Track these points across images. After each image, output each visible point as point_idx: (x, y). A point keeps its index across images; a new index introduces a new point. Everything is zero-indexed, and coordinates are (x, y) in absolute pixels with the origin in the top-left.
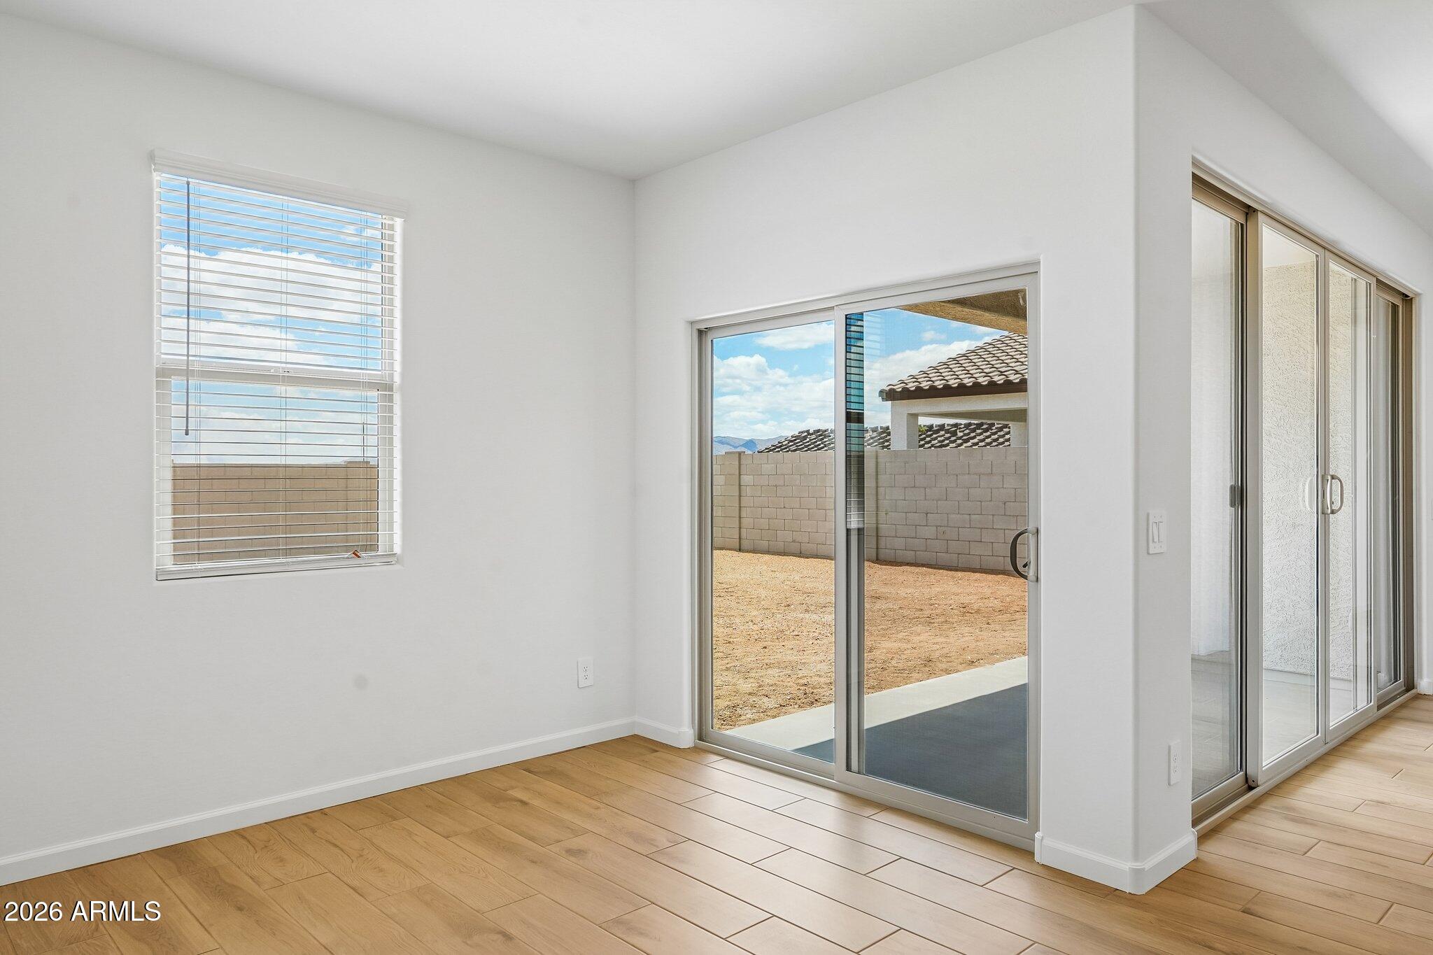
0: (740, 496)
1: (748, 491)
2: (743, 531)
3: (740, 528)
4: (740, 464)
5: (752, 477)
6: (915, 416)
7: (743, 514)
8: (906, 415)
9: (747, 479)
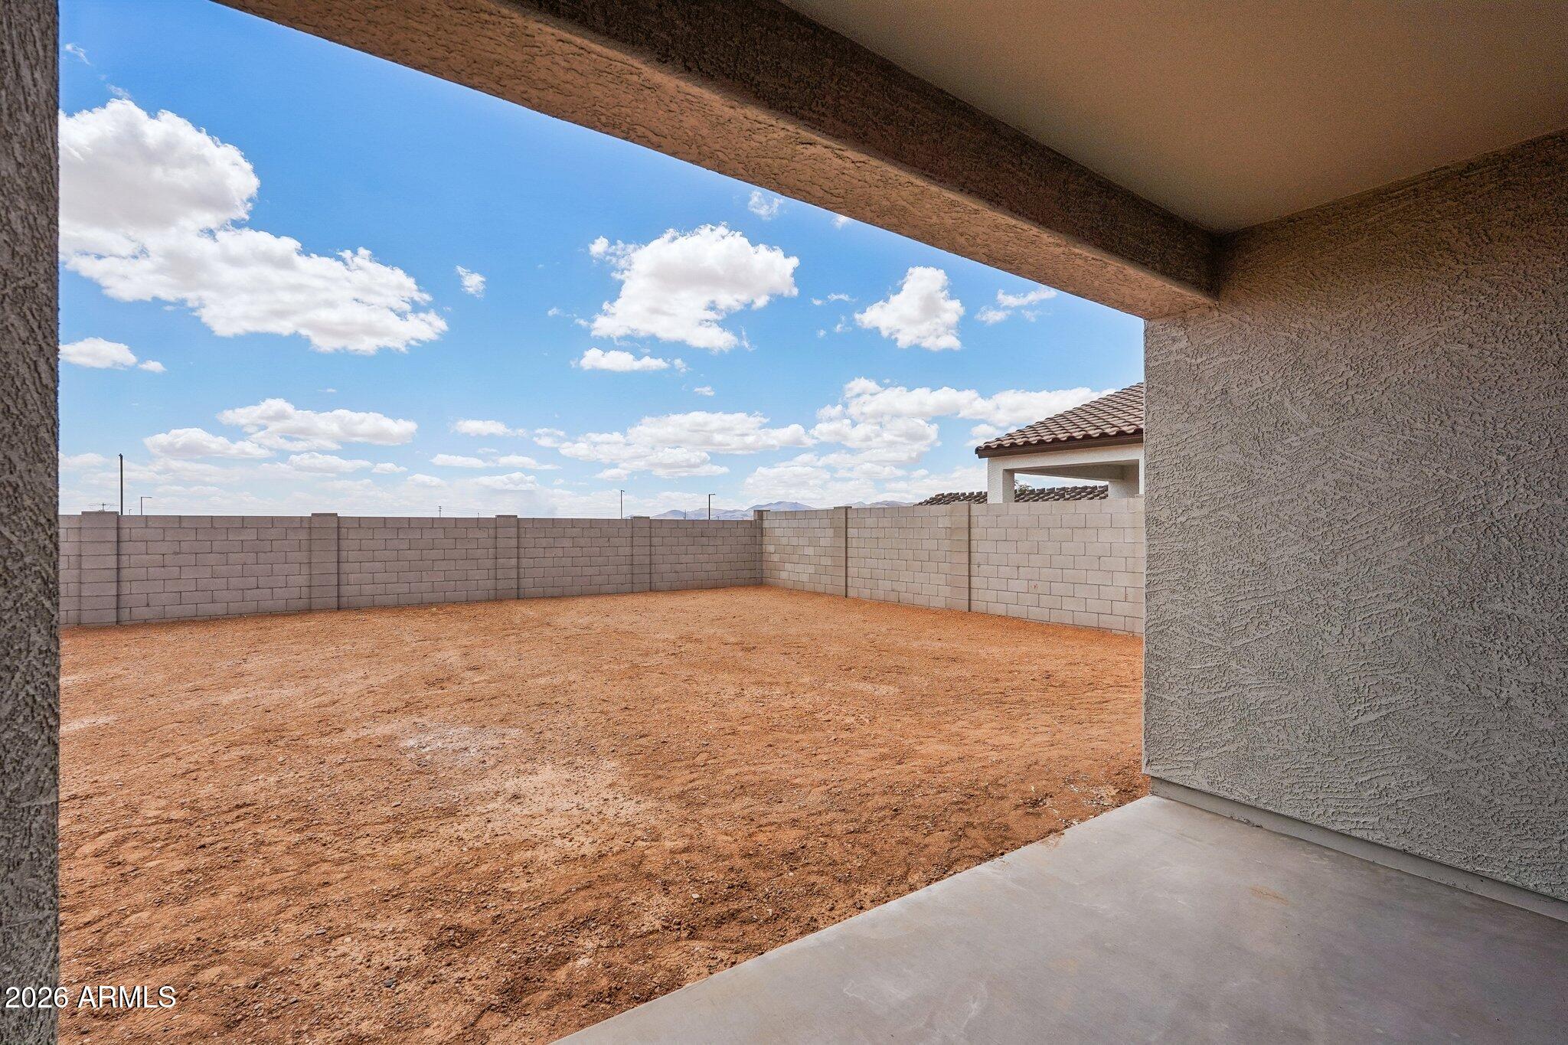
0: (846, 547)
1: (853, 543)
2: (849, 579)
3: (846, 577)
4: (847, 518)
5: (856, 530)
6: (1010, 472)
7: (849, 564)
8: (1001, 472)
9: (852, 532)
